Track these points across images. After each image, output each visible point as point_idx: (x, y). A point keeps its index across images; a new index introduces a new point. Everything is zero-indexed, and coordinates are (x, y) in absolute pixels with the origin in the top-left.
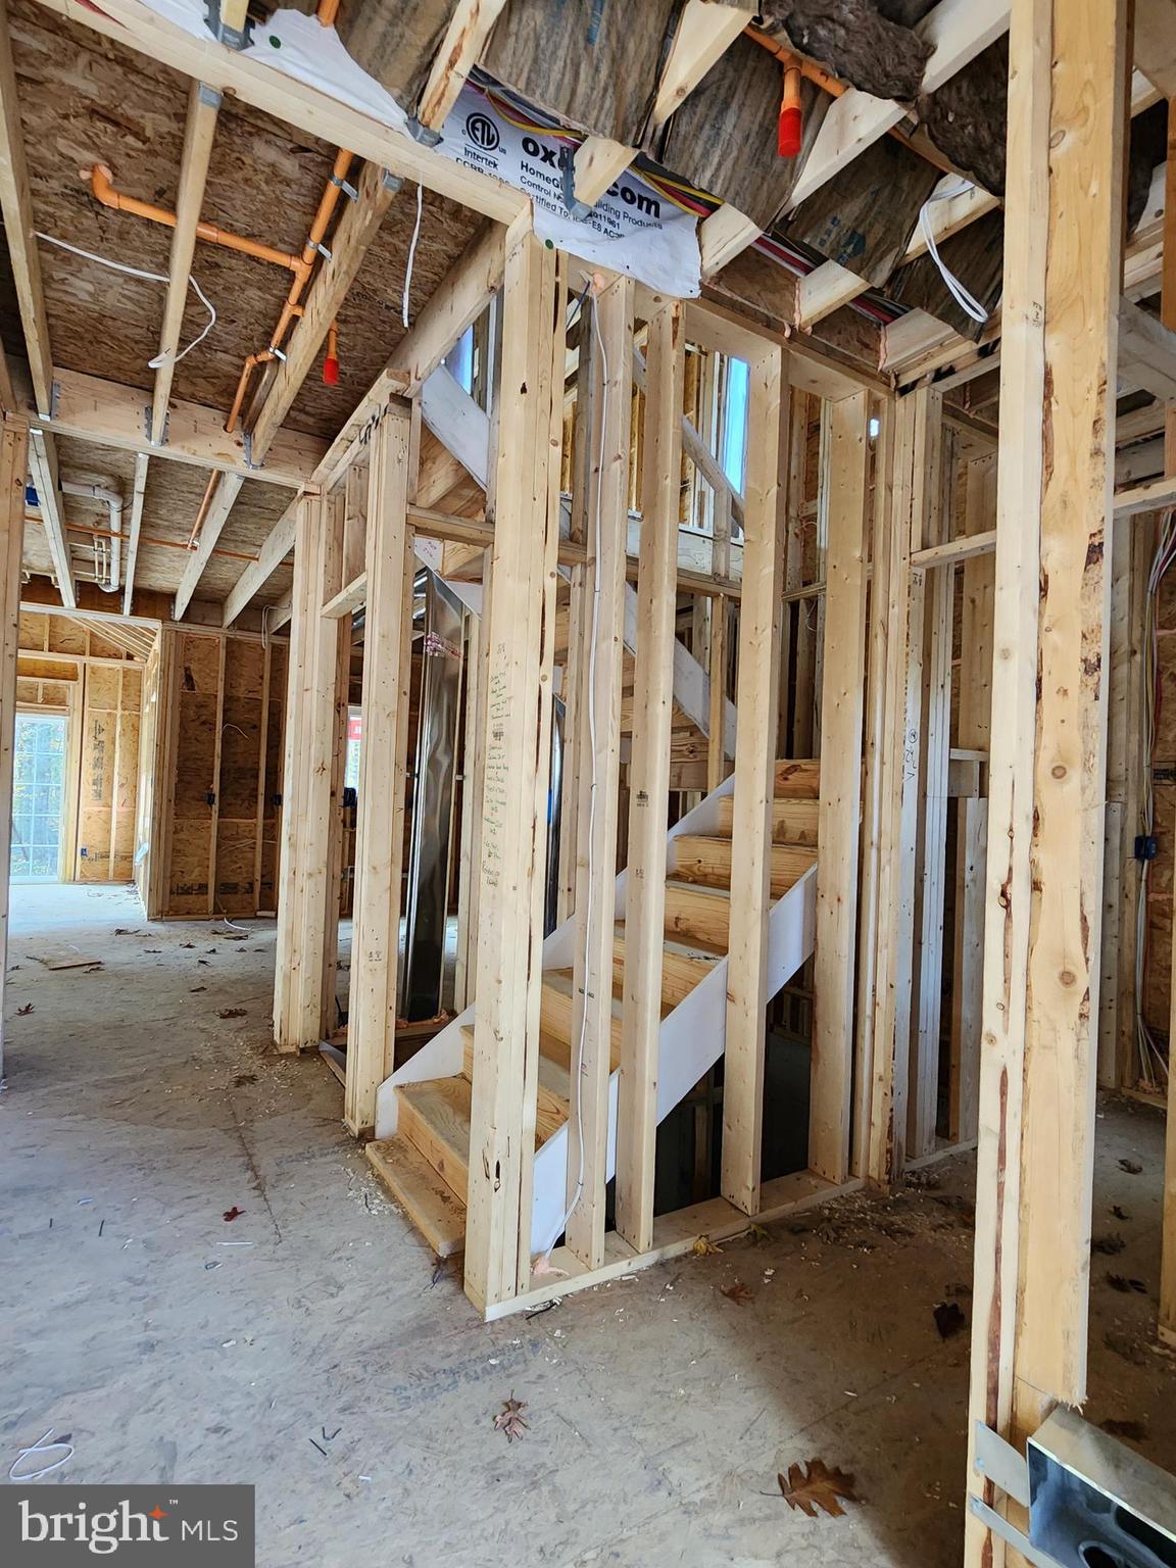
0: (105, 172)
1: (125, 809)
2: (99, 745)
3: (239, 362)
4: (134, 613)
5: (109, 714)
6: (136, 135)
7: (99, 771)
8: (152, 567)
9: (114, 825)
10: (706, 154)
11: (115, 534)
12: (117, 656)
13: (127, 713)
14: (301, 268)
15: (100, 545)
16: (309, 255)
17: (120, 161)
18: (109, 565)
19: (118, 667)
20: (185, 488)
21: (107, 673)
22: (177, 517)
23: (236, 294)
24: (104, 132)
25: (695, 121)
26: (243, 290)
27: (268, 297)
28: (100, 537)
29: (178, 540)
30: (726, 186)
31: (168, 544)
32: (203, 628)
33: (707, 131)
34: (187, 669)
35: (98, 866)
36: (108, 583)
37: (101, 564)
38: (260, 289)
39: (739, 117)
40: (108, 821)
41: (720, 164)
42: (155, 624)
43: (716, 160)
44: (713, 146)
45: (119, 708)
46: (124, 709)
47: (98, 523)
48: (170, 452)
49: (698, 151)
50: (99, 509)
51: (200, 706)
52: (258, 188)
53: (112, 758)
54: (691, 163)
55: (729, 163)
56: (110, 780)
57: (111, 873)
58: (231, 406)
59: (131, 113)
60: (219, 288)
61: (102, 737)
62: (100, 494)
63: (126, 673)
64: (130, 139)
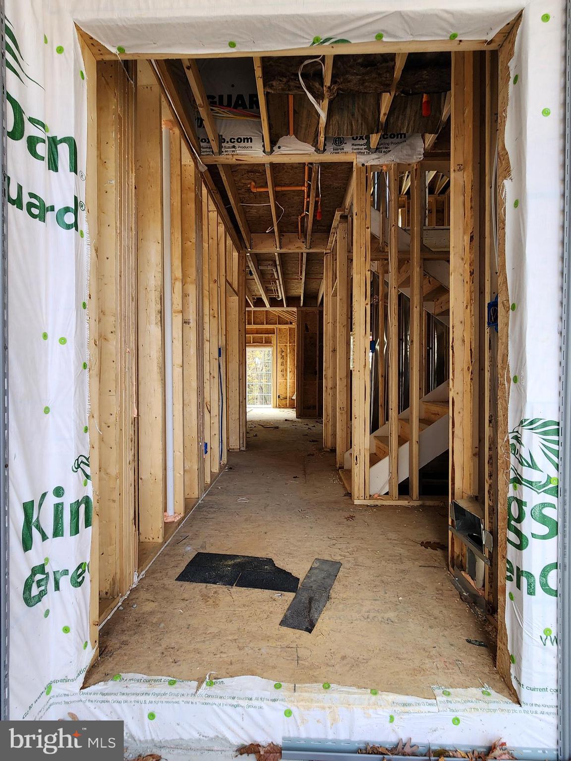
0: (253, 183)
1: (292, 381)
2: (282, 357)
3: (297, 217)
4: (287, 306)
5: (285, 345)
6: (258, 173)
7: (283, 367)
8: (291, 288)
9: (288, 387)
10: (402, 123)
11: (277, 279)
12: (287, 323)
13: (291, 344)
14: (305, 189)
15: (273, 284)
16: (306, 185)
17: (256, 179)
18: (277, 290)
19: (287, 327)
20: (294, 259)
21: (284, 330)
22: (294, 269)
23: (292, 199)
24: (251, 175)
25: (395, 116)
26: (293, 198)
27: (301, 197)
28: (272, 281)
29: (296, 277)
30: (413, 129)
31: (294, 279)
32: (310, 308)
33: (401, 117)
34: (306, 324)
35: (284, 402)
36: (279, 297)
37: (275, 290)
38: (298, 196)
39: (411, 108)
40: (286, 386)
41: (408, 125)
42: (295, 309)
43: (407, 124)
44: (404, 120)
45: (288, 343)
46: (290, 343)
47: (272, 277)
48: (283, 251)
49: (399, 124)
50: (271, 272)
51: (311, 338)
52: (289, 172)
53: (287, 361)
54: (398, 128)
55: (412, 122)
56: (286, 370)
57: (288, 405)
58: (298, 231)
59: (256, 168)
60: (287, 200)
61: (283, 354)
62: (269, 268)
63: (290, 329)
64: (257, 174)
